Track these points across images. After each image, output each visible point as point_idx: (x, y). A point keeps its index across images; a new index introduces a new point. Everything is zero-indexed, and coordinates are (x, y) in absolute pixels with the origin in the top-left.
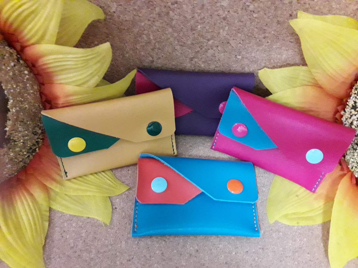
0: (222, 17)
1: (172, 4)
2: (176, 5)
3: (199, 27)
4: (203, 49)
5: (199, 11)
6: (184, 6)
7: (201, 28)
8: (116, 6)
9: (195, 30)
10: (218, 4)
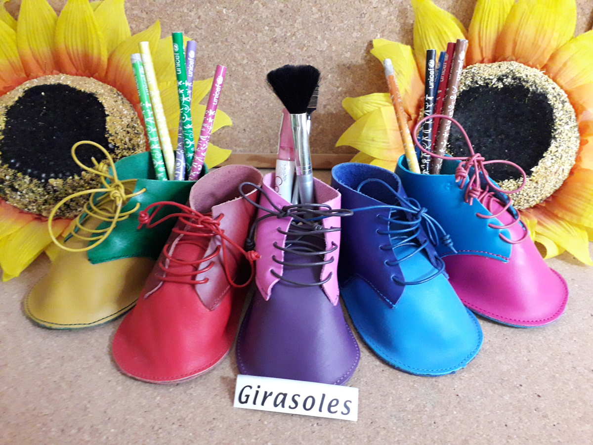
0: (347, 66)
1: (308, 57)
2: (311, 58)
3: (330, 76)
4: (334, 96)
5: (329, 63)
6: (317, 59)
7: (331, 76)
8: (266, 61)
9: (326, 79)
10: (343, 56)
